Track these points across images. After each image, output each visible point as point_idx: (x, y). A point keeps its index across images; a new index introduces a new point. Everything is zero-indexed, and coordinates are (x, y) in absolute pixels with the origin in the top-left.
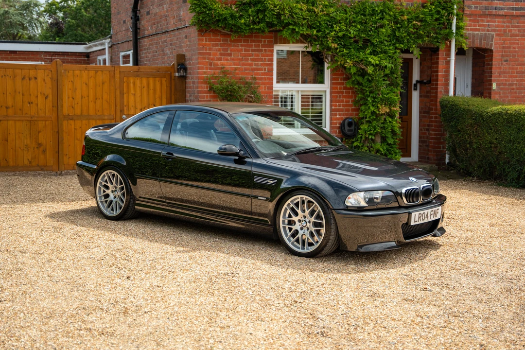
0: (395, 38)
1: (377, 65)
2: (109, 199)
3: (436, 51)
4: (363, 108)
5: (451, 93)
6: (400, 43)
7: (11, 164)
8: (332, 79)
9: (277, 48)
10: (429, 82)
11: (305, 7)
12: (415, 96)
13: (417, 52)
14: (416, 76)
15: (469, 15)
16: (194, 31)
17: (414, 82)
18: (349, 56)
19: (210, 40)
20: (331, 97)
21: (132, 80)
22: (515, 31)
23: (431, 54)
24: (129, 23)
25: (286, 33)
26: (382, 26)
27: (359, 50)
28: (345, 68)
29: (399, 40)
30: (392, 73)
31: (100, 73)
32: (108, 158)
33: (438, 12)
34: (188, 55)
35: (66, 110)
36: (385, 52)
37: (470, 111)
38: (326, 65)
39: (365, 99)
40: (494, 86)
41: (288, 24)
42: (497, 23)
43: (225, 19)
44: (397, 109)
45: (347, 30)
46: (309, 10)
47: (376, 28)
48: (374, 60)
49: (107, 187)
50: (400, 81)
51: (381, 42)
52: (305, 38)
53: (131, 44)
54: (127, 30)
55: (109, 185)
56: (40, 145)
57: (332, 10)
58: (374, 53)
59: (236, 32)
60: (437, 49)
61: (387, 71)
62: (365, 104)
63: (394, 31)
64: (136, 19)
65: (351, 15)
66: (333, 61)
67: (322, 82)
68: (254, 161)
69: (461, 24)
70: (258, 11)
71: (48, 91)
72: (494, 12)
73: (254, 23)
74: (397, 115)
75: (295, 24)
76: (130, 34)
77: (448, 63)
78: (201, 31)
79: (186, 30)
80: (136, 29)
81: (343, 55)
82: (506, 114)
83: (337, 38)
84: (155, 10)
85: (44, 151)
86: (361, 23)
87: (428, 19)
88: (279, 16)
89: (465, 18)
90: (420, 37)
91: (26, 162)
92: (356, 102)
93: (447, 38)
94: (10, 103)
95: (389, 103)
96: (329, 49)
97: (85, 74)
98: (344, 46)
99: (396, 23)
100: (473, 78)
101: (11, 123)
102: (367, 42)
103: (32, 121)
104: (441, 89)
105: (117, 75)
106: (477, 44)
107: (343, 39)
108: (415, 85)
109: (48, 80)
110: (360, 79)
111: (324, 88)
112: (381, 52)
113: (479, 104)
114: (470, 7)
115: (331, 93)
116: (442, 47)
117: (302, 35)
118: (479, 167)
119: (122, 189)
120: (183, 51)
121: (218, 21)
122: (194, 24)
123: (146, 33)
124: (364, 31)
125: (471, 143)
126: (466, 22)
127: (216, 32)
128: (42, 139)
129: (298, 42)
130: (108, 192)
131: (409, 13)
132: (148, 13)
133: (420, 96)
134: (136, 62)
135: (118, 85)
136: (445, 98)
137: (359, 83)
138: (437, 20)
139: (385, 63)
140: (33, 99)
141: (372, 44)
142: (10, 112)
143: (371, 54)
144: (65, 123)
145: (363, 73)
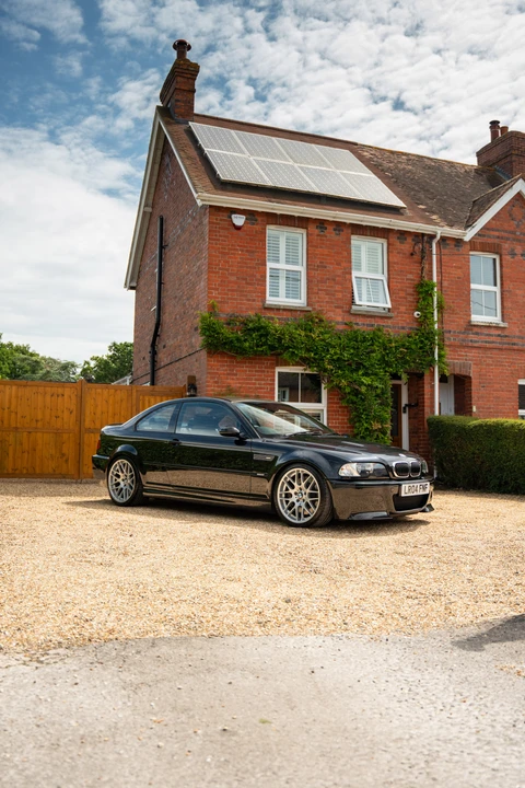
0: (384, 363)
1: (369, 385)
2: (119, 487)
3: (421, 376)
4: (357, 424)
5: (437, 413)
6: (391, 366)
7: (38, 472)
8: (328, 399)
9: (279, 369)
10: (417, 405)
11: (303, 333)
12: (405, 418)
13: (405, 377)
14: (405, 400)
15: (449, 346)
16: (204, 353)
17: (403, 405)
18: (344, 377)
19: (218, 361)
20: (328, 415)
21: (147, 398)
22: (490, 361)
23: (417, 379)
24: (148, 359)
25: (286, 356)
26: (373, 351)
27: (352, 371)
28: (340, 388)
29: (388, 364)
30: (383, 393)
31: (119, 392)
32: (119, 449)
33: (422, 342)
34: (197, 377)
35: (88, 424)
36: (376, 374)
37: (454, 425)
38: (323, 386)
39: (359, 416)
40: (474, 409)
41: (288, 348)
42: (472, 354)
43: (231, 342)
44: (388, 426)
45: (341, 354)
46: (307, 336)
47: (368, 353)
48: (366, 380)
49: (118, 476)
50: (390, 401)
51: (372, 365)
52: (304, 361)
53: (149, 377)
54: (146, 365)
55: (120, 474)
56: (63, 455)
57: (327, 336)
58: (366, 374)
59: (241, 354)
60: (423, 375)
61: (379, 391)
62: (360, 421)
63: (383, 356)
64: (154, 353)
65: (344, 341)
66: (330, 381)
67: (319, 401)
68: (254, 440)
69: (443, 353)
70: (261, 336)
71: (73, 407)
72: (470, 344)
73: (258, 346)
74: (389, 432)
75: (294, 347)
76: (149, 368)
77: (433, 387)
78: (209, 353)
79: (197, 354)
80: (154, 362)
81: (338, 376)
82: (486, 425)
83: (332, 361)
84: (170, 343)
85: (67, 461)
86: (354, 348)
87: (413, 347)
88: (280, 340)
89: (446, 348)
90: (407, 362)
91: (51, 471)
92: (350, 420)
93: (431, 364)
94: (39, 417)
95: (381, 420)
96: (325, 370)
97: (106, 392)
98: (339, 368)
99: (385, 349)
100: (455, 403)
101: (39, 435)
102: (359, 366)
103: (58, 433)
104: (427, 410)
105: (134, 394)
106: (457, 371)
107: (338, 362)
108: (404, 408)
109: (73, 397)
110: (354, 398)
111: (321, 407)
112: (372, 374)
113: (461, 419)
114: (449, 339)
115: (328, 411)
116: (427, 373)
117: (301, 358)
118: (465, 478)
119: (132, 476)
120: (194, 373)
121: (225, 343)
122: (203, 347)
123: (162, 364)
124: (357, 355)
125: (456, 455)
126: (447, 351)
127: (223, 354)
128: (65, 450)
129: (297, 364)
130: (119, 480)
131: (396, 342)
132: (164, 347)
133: (409, 418)
134: (153, 383)
135: (134, 402)
136: (431, 416)
137: (353, 403)
138: (421, 348)
139: (376, 384)
140: (60, 413)
141: (364, 366)
142: (40, 424)
143: (363, 375)
144: (86, 435)
145: (356, 393)
